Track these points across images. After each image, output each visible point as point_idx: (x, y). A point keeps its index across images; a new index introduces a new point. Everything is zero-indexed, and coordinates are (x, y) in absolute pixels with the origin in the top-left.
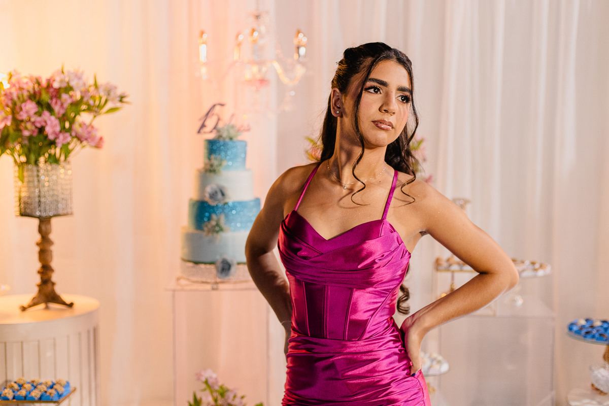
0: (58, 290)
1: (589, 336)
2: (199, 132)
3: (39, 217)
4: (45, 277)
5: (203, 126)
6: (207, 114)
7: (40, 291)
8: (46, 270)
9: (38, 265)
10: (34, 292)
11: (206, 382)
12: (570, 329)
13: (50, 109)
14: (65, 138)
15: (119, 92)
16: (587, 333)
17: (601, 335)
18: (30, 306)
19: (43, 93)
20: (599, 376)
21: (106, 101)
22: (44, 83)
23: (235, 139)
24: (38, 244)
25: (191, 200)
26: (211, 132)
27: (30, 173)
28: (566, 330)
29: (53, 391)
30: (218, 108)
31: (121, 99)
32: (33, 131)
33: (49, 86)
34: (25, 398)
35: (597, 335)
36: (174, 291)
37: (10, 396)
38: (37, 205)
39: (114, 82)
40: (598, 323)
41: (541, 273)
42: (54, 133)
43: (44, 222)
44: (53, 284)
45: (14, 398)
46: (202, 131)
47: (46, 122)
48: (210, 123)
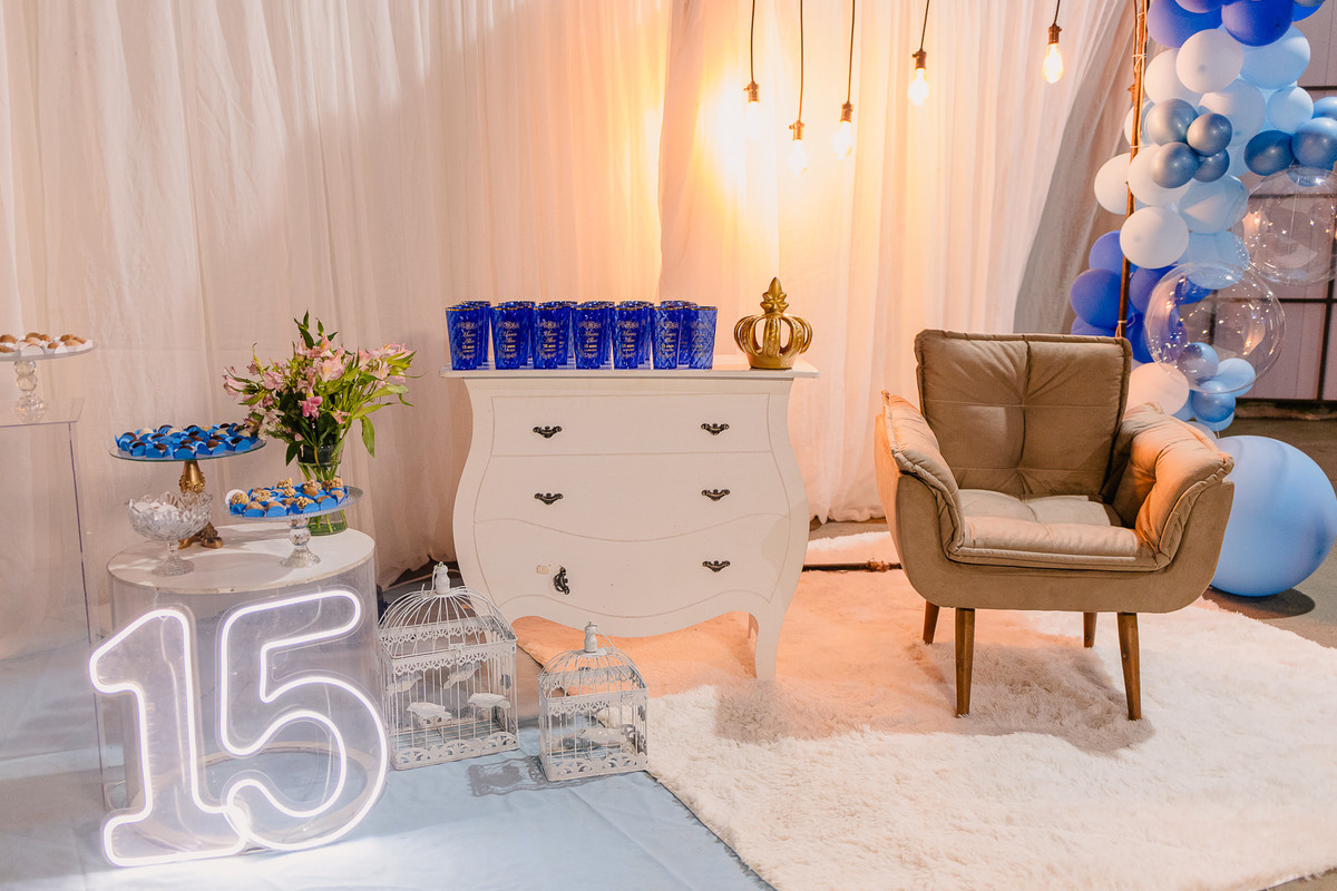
1: (157, 452)
12: (122, 444)
28: (116, 446)
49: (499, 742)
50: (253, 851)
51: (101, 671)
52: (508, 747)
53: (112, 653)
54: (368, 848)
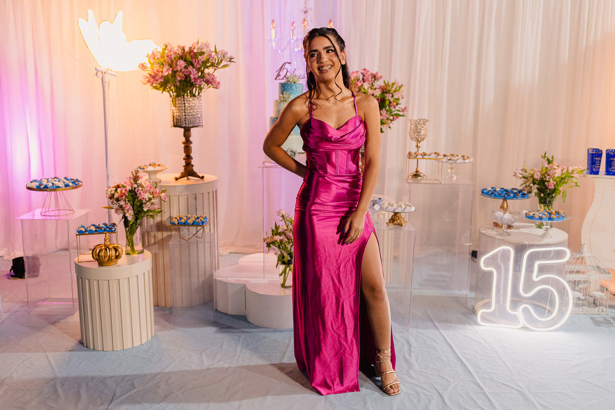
0: (195, 169)
1: (493, 195)
2: (276, 79)
3: (185, 128)
4: (188, 162)
5: (279, 75)
6: (281, 68)
7: (185, 169)
8: (188, 158)
9: (184, 155)
10: (182, 169)
11: (283, 216)
12: (483, 192)
13: (192, 64)
14: (201, 81)
15: (229, 55)
16: (492, 193)
17: (499, 194)
18: (180, 178)
19: (188, 55)
20: (497, 215)
21: (221, 61)
22: (187, 49)
23: (297, 83)
24: (183, 143)
25: (271, 117)
26: (283, 79)
27: (180, 102)
28: (481, 193)
29: (199, 220)
30: (287, 65)
31: (231, 60)
32: (182, 77)
33: (191, 51)
34: (185, 223)
35: (497, 195)
36: (263, 168)
37: (176, 223)
38: (184, 120)
39: (226, 50)
40: (498, 189)
41: (467, 161)
42: (195, 78)
43: (187, 131)
44: (193, 166)
45: (178, 223)
46: (278, 78)
47: (190, 72)
48: (283, 73)
49: (600, 310)
50: (524, 328)
51: (484, 263)
52: (603, 313)
53: (488, 258)
54: (562, 334)
